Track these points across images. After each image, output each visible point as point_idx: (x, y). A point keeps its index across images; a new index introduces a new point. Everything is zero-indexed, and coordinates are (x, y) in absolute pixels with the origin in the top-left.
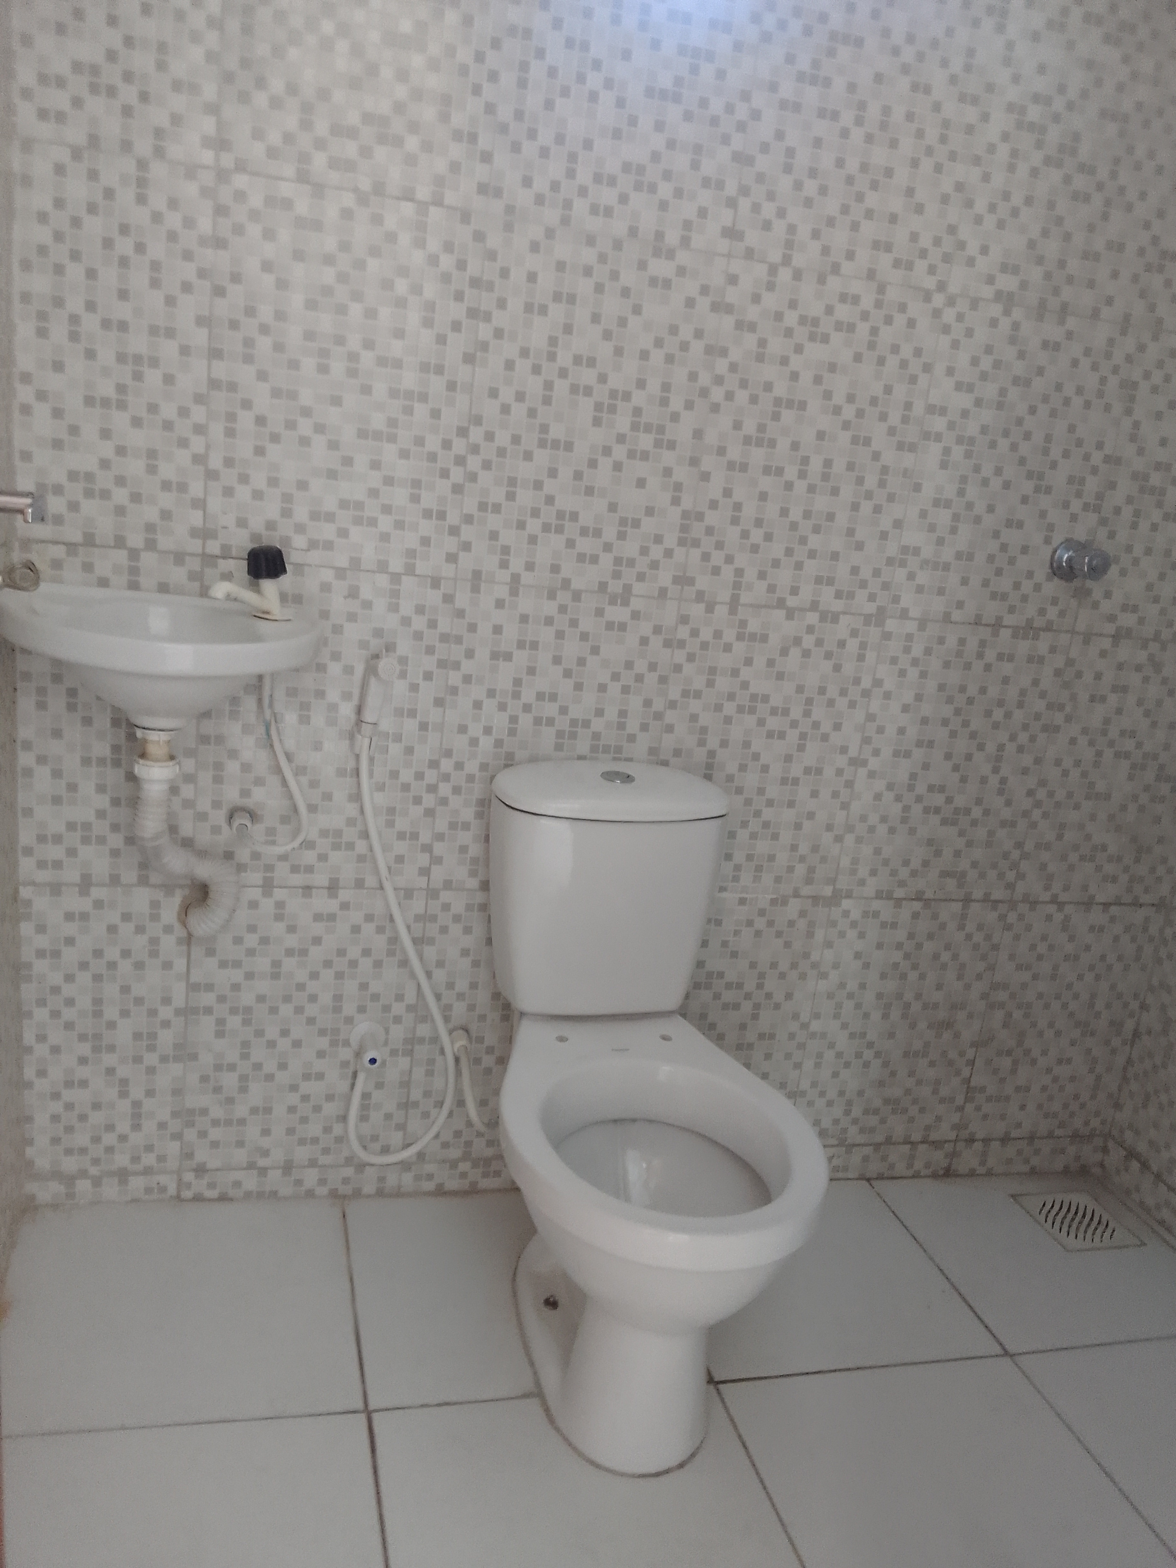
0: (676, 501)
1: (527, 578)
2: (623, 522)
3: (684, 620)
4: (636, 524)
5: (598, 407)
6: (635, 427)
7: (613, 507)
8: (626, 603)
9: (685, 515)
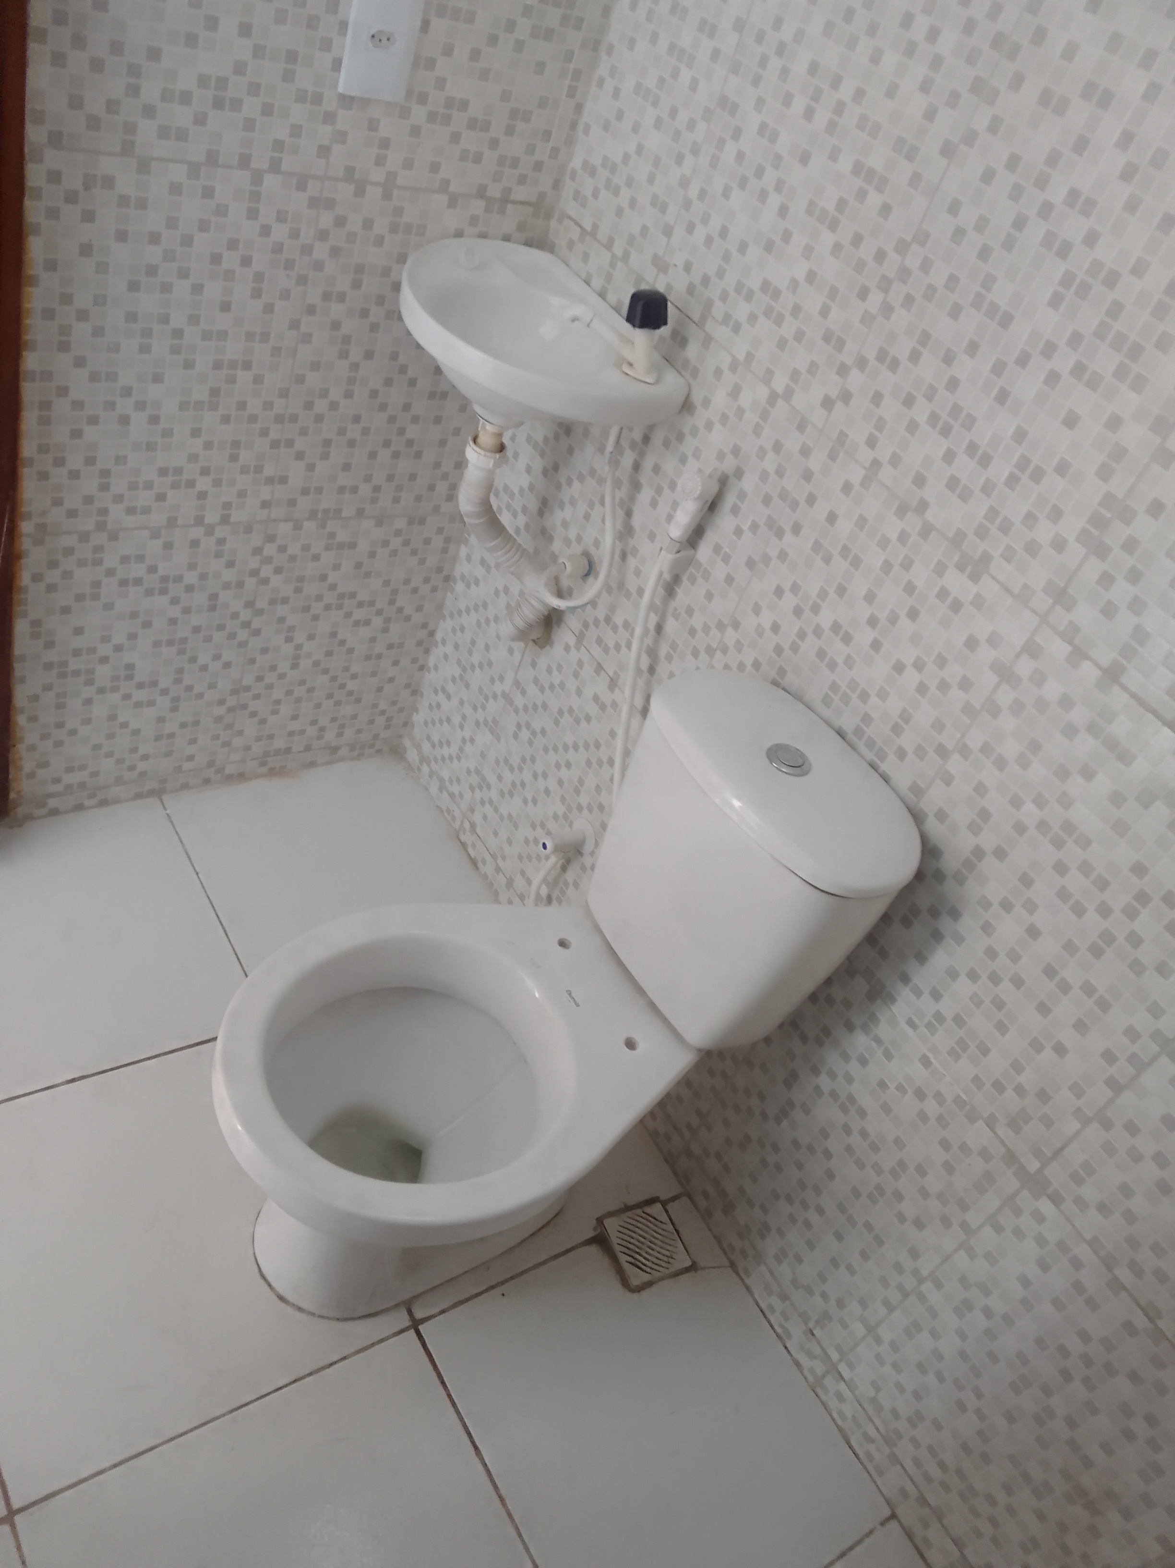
0: (1105, 473)
1: (886, 474)
2: (1023, 463)
3: (1032, 650)
4: (1038, 475)
5: (1067, 280)
6: (1101, 332)
7: (1020, 436)
8: (975, 578)
9: (1108, 499)
